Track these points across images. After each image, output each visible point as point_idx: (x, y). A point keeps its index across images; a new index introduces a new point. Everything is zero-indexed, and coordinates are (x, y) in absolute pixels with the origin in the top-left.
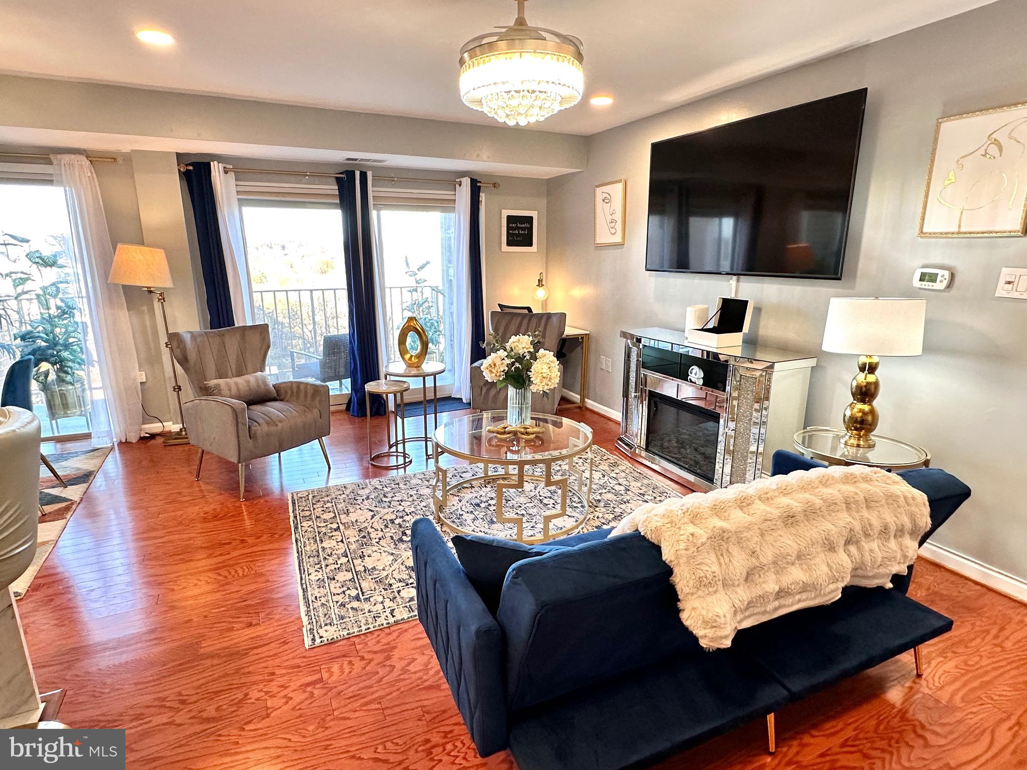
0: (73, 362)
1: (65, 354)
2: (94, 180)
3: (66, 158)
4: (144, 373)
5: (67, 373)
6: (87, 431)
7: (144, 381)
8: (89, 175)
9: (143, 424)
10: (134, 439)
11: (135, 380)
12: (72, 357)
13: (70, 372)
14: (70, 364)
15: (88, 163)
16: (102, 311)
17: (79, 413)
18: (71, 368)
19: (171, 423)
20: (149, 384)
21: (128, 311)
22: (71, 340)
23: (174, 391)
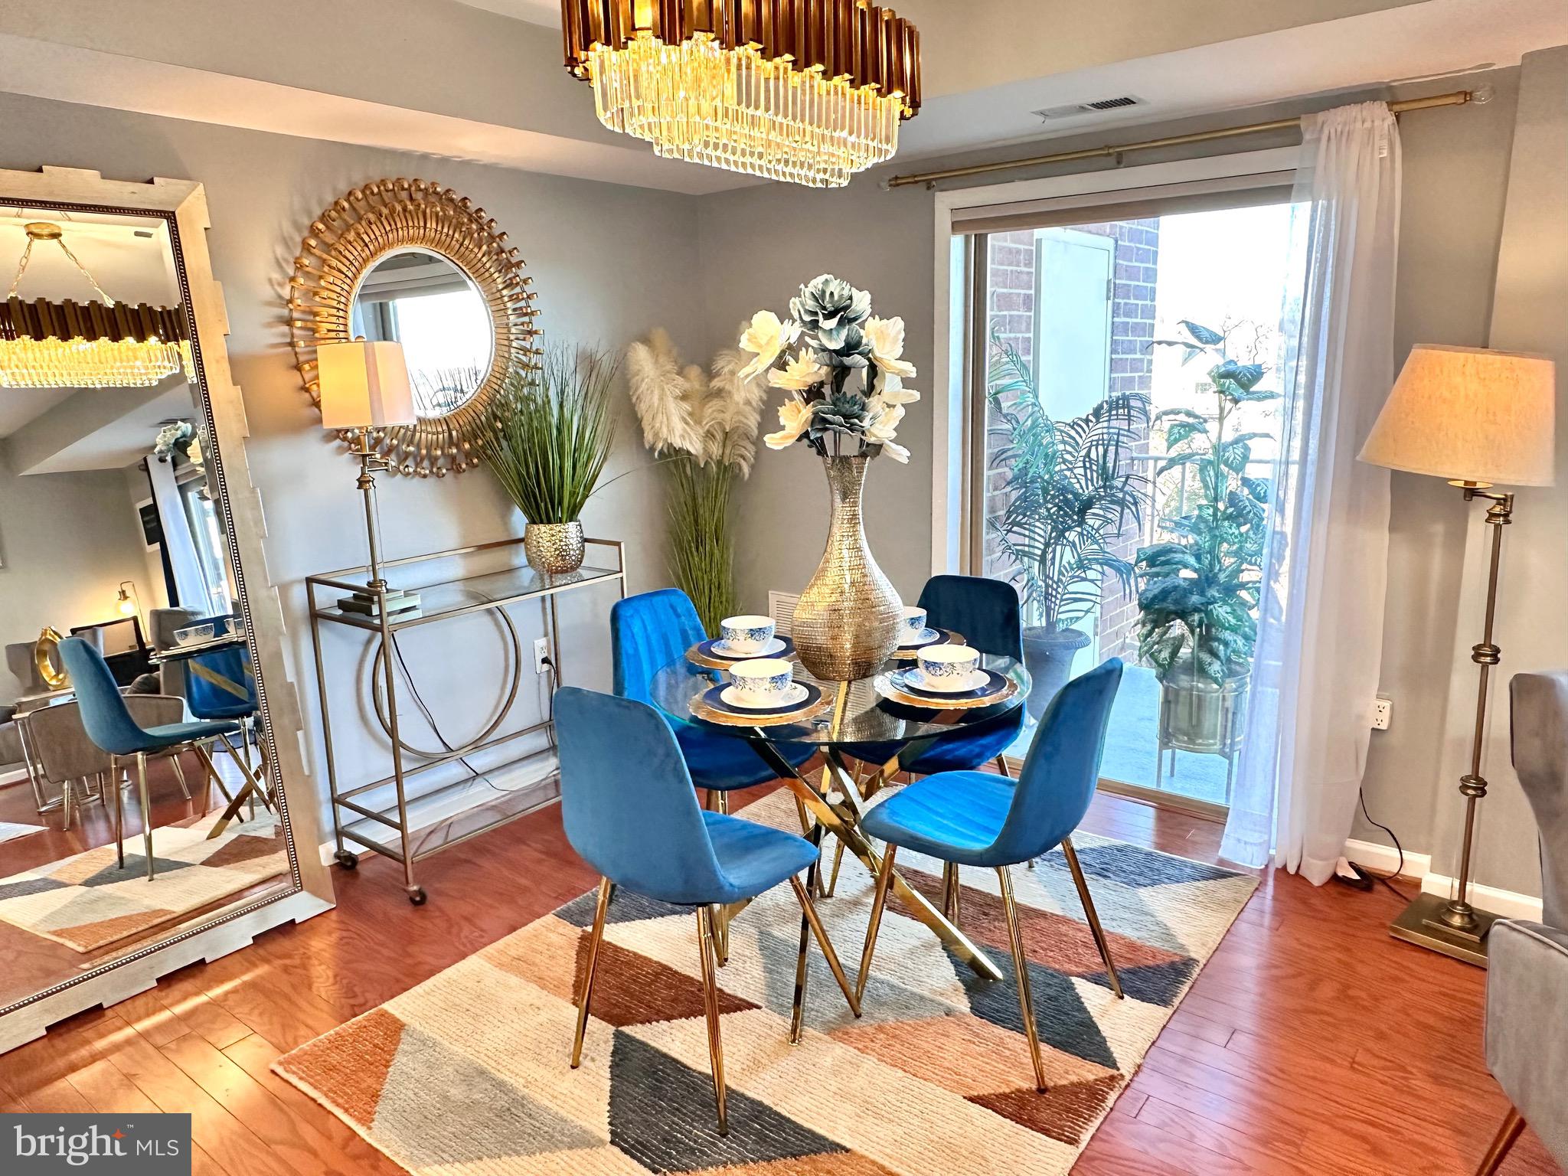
0: (1234, 630)
1: (1221, 611)
2: (1393, 169)
3: (1338, 118)
4: (1387, 704)
5: (1214, 654)
6: (1221, 801)
7: (1384, 726)
8: (1385, 154)
9: (1353, 836)
10: (1317, 876)
11: (1360, 717)
12: (1233, 621)
13: (1222, 654)
14: (1227, 635)
15: (1391, 119)
16: (1322, 528)
17: (1218, 747)
18: (1226, 644)
19: (1425, 860)
20: (1395, 740)
21: (1392, 529)
22: (1245, 577)
23: (1464, 788)
